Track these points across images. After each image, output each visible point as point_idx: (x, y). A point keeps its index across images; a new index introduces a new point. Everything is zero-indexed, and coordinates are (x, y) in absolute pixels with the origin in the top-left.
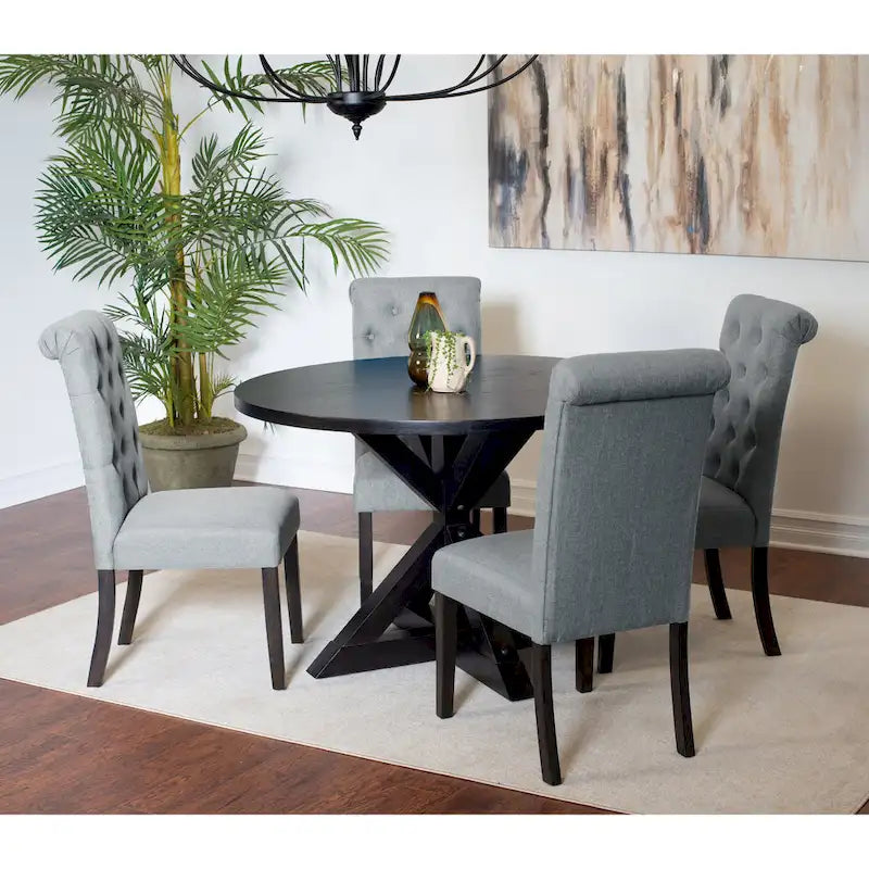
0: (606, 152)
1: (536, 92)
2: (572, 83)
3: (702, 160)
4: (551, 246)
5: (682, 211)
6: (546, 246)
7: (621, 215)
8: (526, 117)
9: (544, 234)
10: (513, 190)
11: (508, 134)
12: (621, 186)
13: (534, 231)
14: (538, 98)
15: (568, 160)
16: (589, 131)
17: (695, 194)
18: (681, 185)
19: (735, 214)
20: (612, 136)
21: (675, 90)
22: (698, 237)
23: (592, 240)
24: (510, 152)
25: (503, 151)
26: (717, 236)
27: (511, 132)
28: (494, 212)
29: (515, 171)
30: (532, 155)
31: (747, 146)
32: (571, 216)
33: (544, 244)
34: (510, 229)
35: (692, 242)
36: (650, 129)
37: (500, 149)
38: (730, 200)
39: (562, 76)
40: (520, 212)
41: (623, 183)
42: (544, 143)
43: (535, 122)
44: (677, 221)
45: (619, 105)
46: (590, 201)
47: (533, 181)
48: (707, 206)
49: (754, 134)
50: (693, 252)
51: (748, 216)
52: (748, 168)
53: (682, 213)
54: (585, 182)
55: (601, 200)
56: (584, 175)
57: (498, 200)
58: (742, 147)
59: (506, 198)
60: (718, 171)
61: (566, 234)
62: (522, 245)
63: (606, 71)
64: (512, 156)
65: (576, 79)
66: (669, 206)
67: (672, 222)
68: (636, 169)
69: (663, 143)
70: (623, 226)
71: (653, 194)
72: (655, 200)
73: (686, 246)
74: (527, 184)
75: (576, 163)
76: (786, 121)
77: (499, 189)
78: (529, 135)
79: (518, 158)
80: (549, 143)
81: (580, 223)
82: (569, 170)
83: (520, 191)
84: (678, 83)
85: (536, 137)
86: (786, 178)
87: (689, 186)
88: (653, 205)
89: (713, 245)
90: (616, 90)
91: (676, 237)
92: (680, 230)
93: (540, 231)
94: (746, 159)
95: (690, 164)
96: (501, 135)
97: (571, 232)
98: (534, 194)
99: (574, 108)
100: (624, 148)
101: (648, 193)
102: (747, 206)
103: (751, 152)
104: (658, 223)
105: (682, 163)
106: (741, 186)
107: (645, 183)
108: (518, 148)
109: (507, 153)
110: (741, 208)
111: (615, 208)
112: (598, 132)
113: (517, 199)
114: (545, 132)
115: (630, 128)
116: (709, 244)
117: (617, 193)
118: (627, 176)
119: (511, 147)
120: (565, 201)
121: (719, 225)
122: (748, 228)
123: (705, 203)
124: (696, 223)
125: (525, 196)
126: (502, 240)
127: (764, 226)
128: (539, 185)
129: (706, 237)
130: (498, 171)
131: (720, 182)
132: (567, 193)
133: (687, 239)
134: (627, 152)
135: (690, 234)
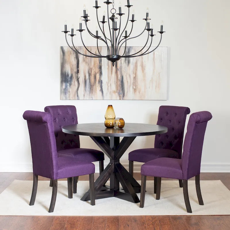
0: (96, 74)
1: (75, 58)
3: (123, 76)
4: (80, 99)
5: (117, 87)
6: (78, 99)
7: (100, 90)
8: (73, 65)
9: (77, 96)
10: (68, 84)
11: (67, 70)
12: (100, 83)
13: (75, 95)
14: (76, 60)
15: (85, 77)
16: (91, 69)
17: (121, 85)
18: (117, 82)
19: (131, 89)
20: (97, 70)
22: (122, 95)
23: (92, 97)
26: (127, 95)
27: (68, 69)
28: (63, 90)
29: (69, 79)
30: (74, 75)
31: (135, 72)
32: (86, 91)
33: (77, 98)
34: (67, 95)
35: (120, 97)
36: (108, 68)
37: (64, 74)
38: (130, 86)
40: (70, 90)
41: (101, 82)
42: (78, 72)
43: (75, 66)
44: (116, 92)
45: (99, 62)
46: (91, 87)
47: (75, 82)
48: (124, 88)
49: (136, 70)
50: (120, 99)
51: (135, 90)
52: (135, 78)
53: (117, 90)
54: (90, 82)
55: (94, 87)
56: (90, 80)
57: (64, 87)
58: (133, 73)
59: (66, 86)
60: (127, 79)
61: (84, 96)
62: (71, 99)
64: (68, 75)
66: (114, 87)
67: (114, 92)
68: (104, 78)
69: (112, 72)
70: (101, 93)
71: (109, 85)
72: (110, 86)
73: (118, 98)
74: (73, 83)
75: (87, 77)
77: (64, 84)
78: (73, 70)
79: (70, 76)
80: (79, 72)
81: (88, 93)
82: (85, 79)
83: (70, 85)
85: (75, 70)
86: (145, 80)
87: (119, 83)
88: (109, 88)
89: (125, 98)
91: (116, 96)
92: (117, 94)
93: (76, 95)
94: (134, 76)
95: (119, 77)
96: (65, 70)
97: (86, 95)
98: (75, 85)
99: (87, 63)
100: (101, 73)
102: (135, 87)
103: (136, 74)
104: (110, 92)
105: (117, 77)
106: (133, 83)
107: (107, 82)
108: (70, 73)
109: (67, 74)
110: (133, 88)
111: (98, 88)
112: (94, 69)
113: (69, 87)
114: (78, 69)
115: (103, 67)
116: (125, 97)
117: (99, 84)
118: (102, 80)
120: (84, 87)
121: (127, 92)
122: (135, 93)
123: (123, 87)
124: (121, 92)
125: (72, 86)
126: (65, 98)
127: (139, 92)
128: (76, 83)
129: (124, 96)
130: (64, 79)
131: (127, 82)
132: (84, 85)
133: (118, 96)
134: (102, 74)
135: (119, 95)
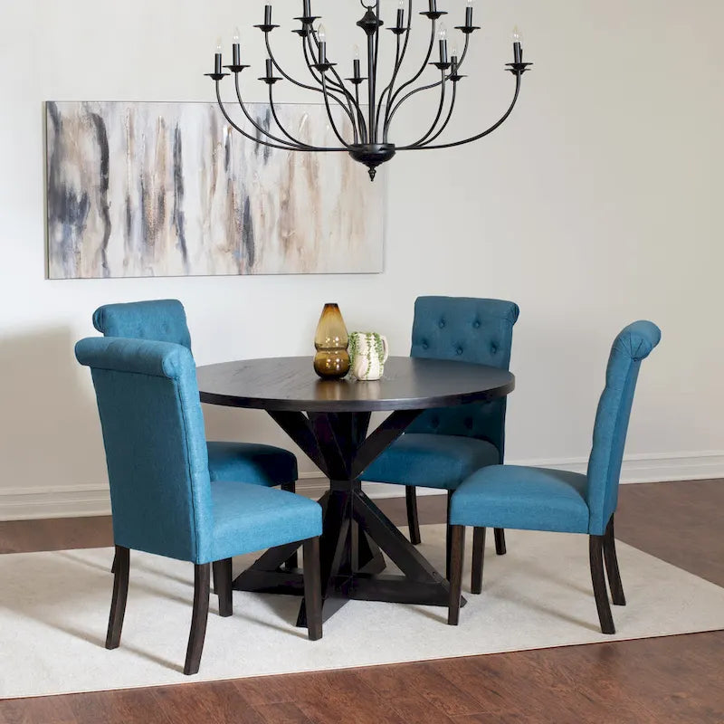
0: (164, 194)
1: (96, 143)
2: (131, 135)
3: (248, 199)
4: (112, 275)
5: (230, 237)
6: (107, 276)
7: (177, 245)
8: (88, 165)
9: (104, 265)
10: (74, 228)
11: (69, 178)
12: (177, 222)
13: (95, 263)
14: (98, 148)
15: (128, 201)
16: (147, 176)
17: (242, 226)
18: (230, 219)
19: (275, 241)
20: (169, 179)
21: (225, 143)
22: (245, 261)
23: (151, 268)
24: (70, 194)
25: (64, 192)
26: (261, 260)
27: (73, 177)
28: (54, 248)
29: (77, 211)
30: (94, 198)
31: (286, 186)
32: (131, 249)
33: (104, 273)
34: (71, 262)
35: (239, 265)
36: (204, 174)
37: (60, 193)
38: (271, 229)
39: (122, 129)
40: (81, 247)
41: (179, 219)
42: (105, 185)
43: (96, 167)
44: (226, 249)
45: (175, 155)
46: (149, 234)
47: (94, 219)
48: (252, 236)
49: (291, 178)
50: (240, 274)
51: (286, 243)
52: (285, 204)
53: (231, 243)
54: (144, 219)
55: (159, 234)
56: (143, 212)
57: (59, 236)
58: (282, 188)
59: (67, 235)
60: (261, 208)
61: (125, 263)
62: (83, 276)
63: (163, 126)
64: (73, 198)
65: (135, 132)
66: (220, 236)
67: (222, 250)
68: (191, 207)
69: (215, 185)
70: (179, 254)
71: (206, 227)
72: (207, 232)
73: (235, 270)
74: (88, 222)
75: (136, 202)
76: (316, 168)
77: (59, 227)
78: (90, 180)
79: (79, 199)
80: (109, 185)
81: (139, 254)
82: (128, 210)
83: (80, 229)
84: (228, 137)
85: (97, 180)
86: (316, 211)
87: (239, 219)
88: (206, 237)
89: (257, 267)
90: (173, 143)
91: (226, 263)
92: (230, 255)
93: (101, 262)
94: (285, 197)
95: (239, 202)
96: (62, 180)
97: (131, 262)
98: (94, 229)
99: (132, 156)
100: (180, 189)
101: (202, 228)
102: (285, 234)
103: (288, 192)
104: (210, 251)
105: (232, 202)
106: (281, 219)
107: (198, 219)
108: (79, 191)
109: (68, 196)
110: (280, 235)
111: (172, 240)
112: (156, 176)
113: (77, 235)
114: (106, 176)
115: (184, 173)
116: (255, 265)
117: (174, 228)
118: (182, 213)
119: (72, 189)
120: (124, 236)
121: (262, 250)
122: (286, 251)
123: (250, 233)
124: (243, 249)
125: (86, 233)
126: (63, 274)
127: (299, 250)
128: (99, 222)
129: (251, 261)
130: (59, 211)
131: (263, 216)
132: (127, 228)
133: (235, 264)
134: (182, 193)
135: (237, 259)
